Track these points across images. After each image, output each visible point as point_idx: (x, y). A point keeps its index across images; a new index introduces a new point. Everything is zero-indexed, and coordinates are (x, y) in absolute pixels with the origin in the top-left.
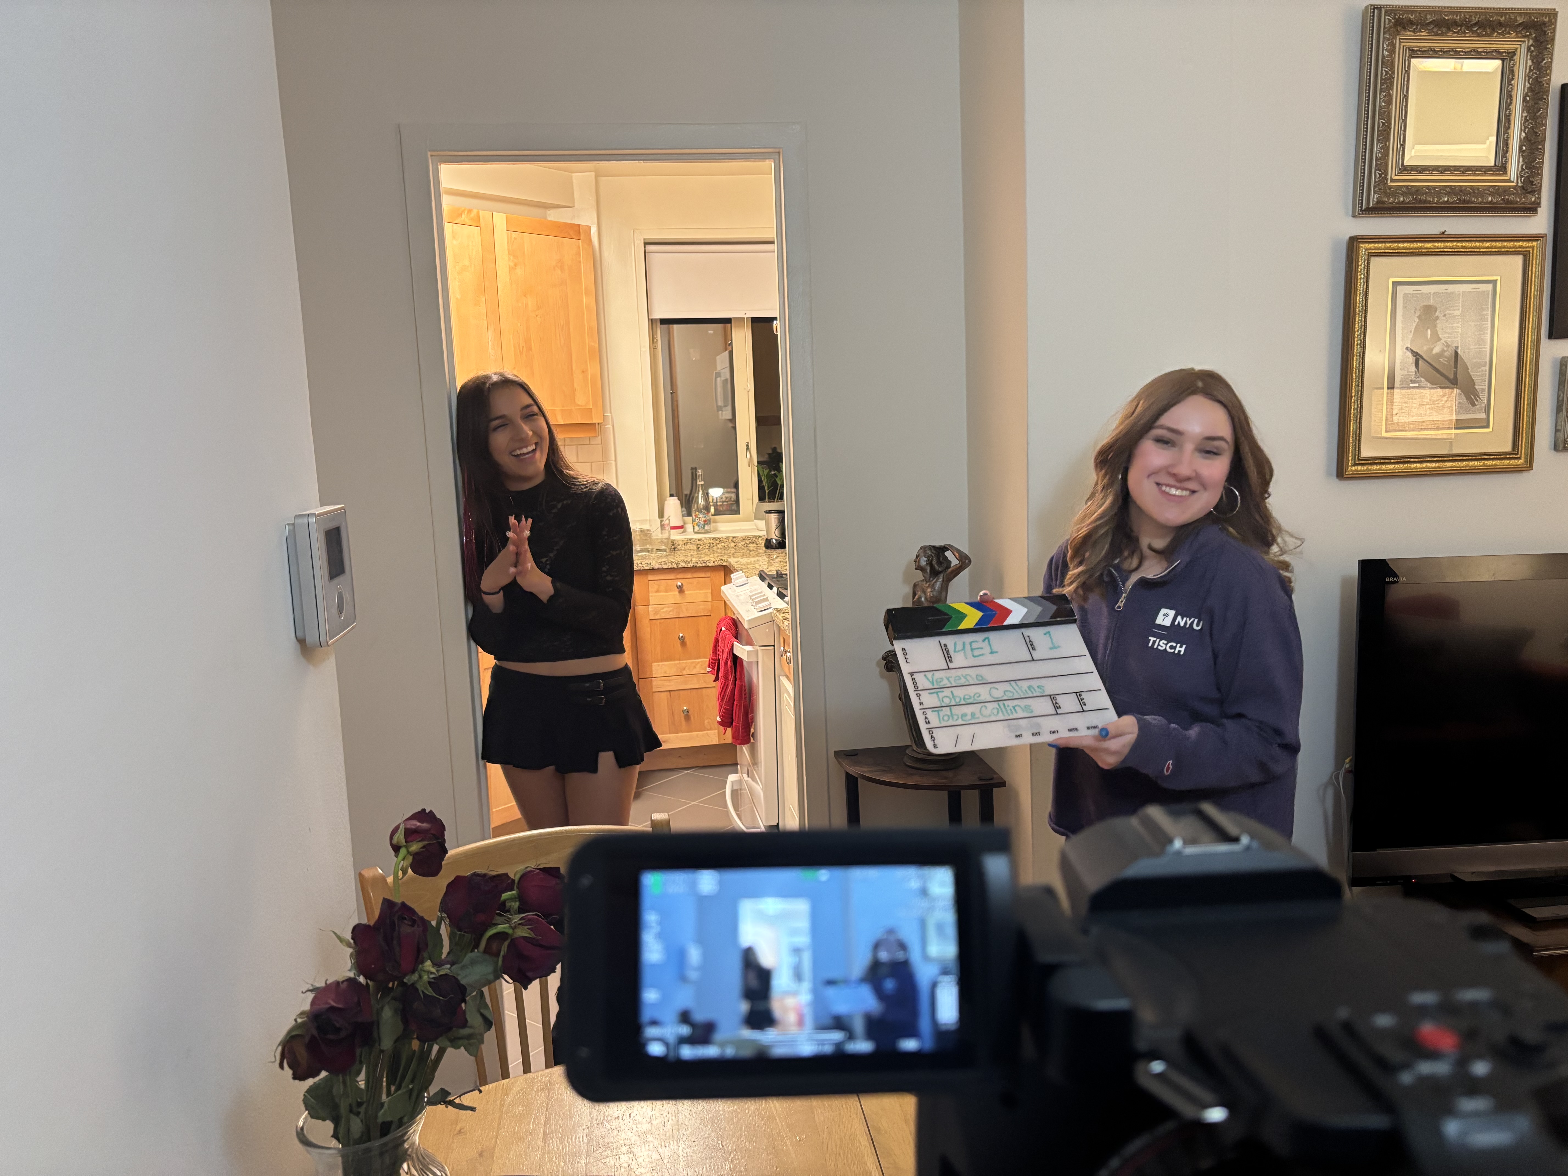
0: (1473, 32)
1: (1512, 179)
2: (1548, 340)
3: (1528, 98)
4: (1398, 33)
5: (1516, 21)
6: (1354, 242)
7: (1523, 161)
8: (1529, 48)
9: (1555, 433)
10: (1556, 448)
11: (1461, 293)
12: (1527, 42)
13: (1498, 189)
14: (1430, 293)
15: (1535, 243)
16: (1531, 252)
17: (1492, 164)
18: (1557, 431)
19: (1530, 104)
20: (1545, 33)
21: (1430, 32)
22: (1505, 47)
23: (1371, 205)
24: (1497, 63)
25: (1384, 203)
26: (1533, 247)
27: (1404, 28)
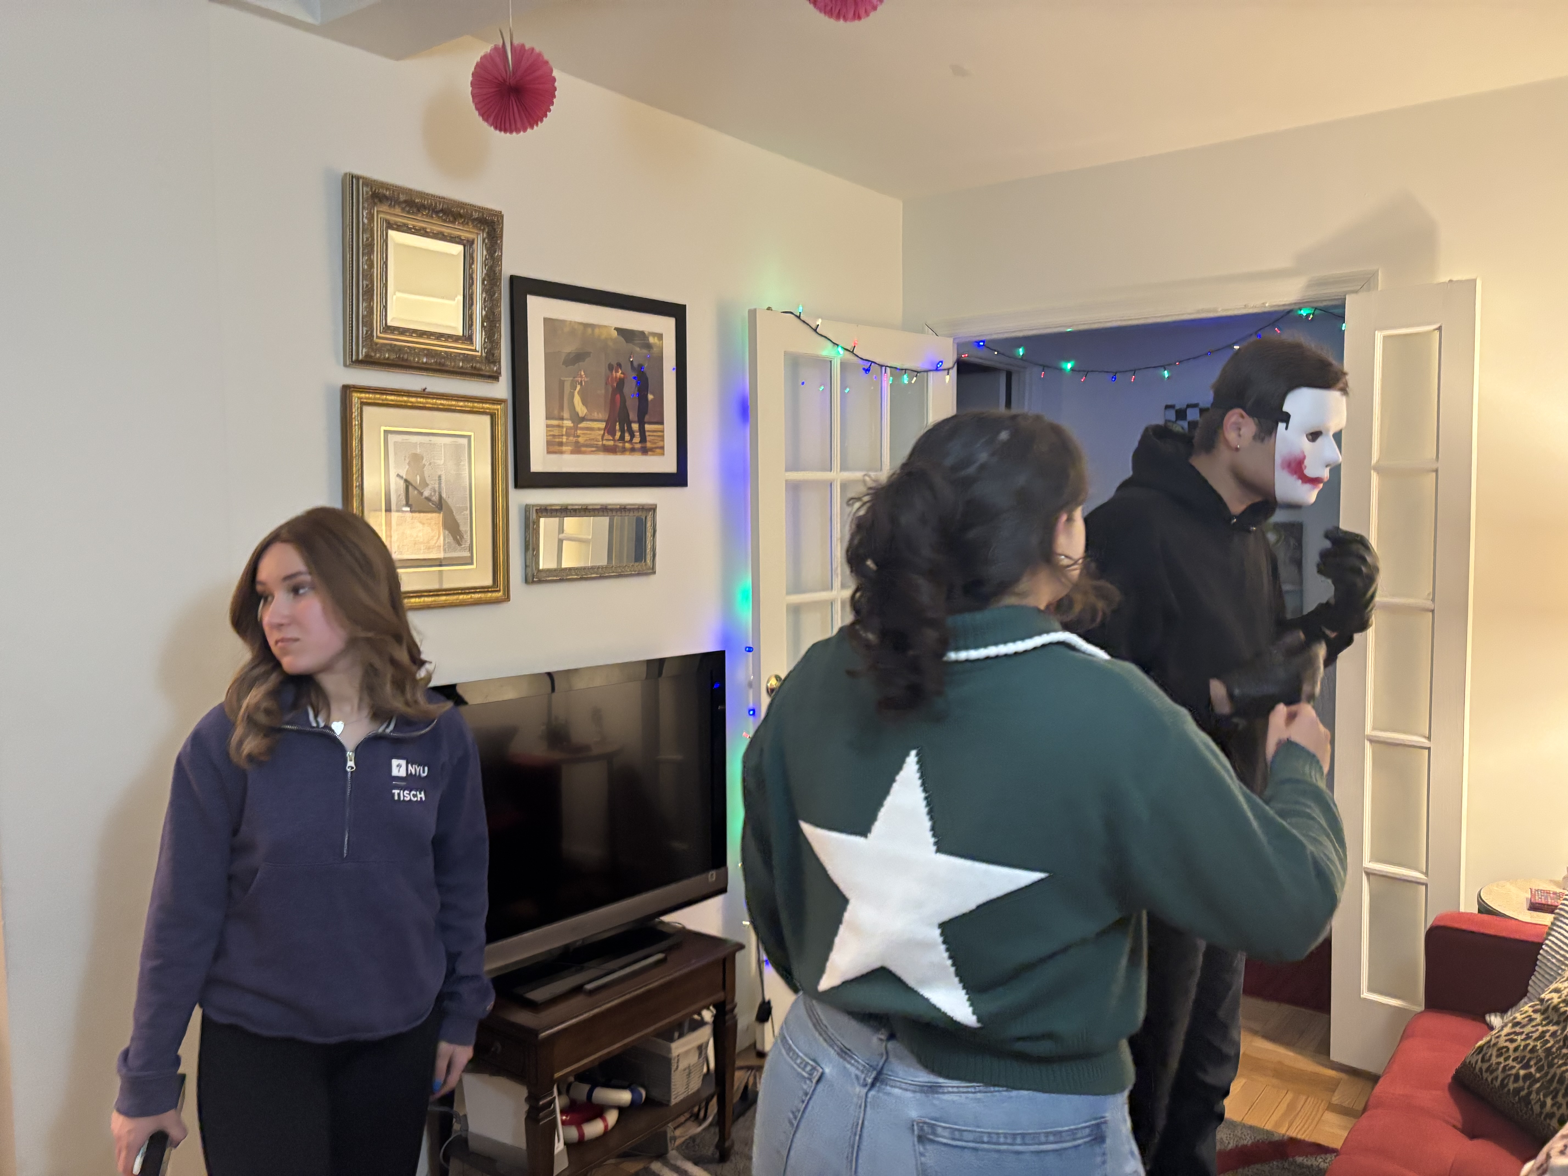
0: (439, 217)
1: (477, 349)
2: (514, 489)
3: (486, 282)
4: (375, 204)
5: (472, 215)
6: (347, 390)
7: (485, 335)
8: (484, 241)
9: (526, 569)
10: (527, 581)
11: (443, 445)
12: (482, 234)
13: (467, 356)
14: (416, 443)
15: (499, 407)
16: (497, 413)
17: (461, 334)
18: (526, 566)
19: (488, 288)
20: (495, 230)
21: (403, 209)
22: (465, 235)
23: (361, 357)
24: (459, 248)
25: (371, 357)
26: (498, 410)
27: (381, 201)
